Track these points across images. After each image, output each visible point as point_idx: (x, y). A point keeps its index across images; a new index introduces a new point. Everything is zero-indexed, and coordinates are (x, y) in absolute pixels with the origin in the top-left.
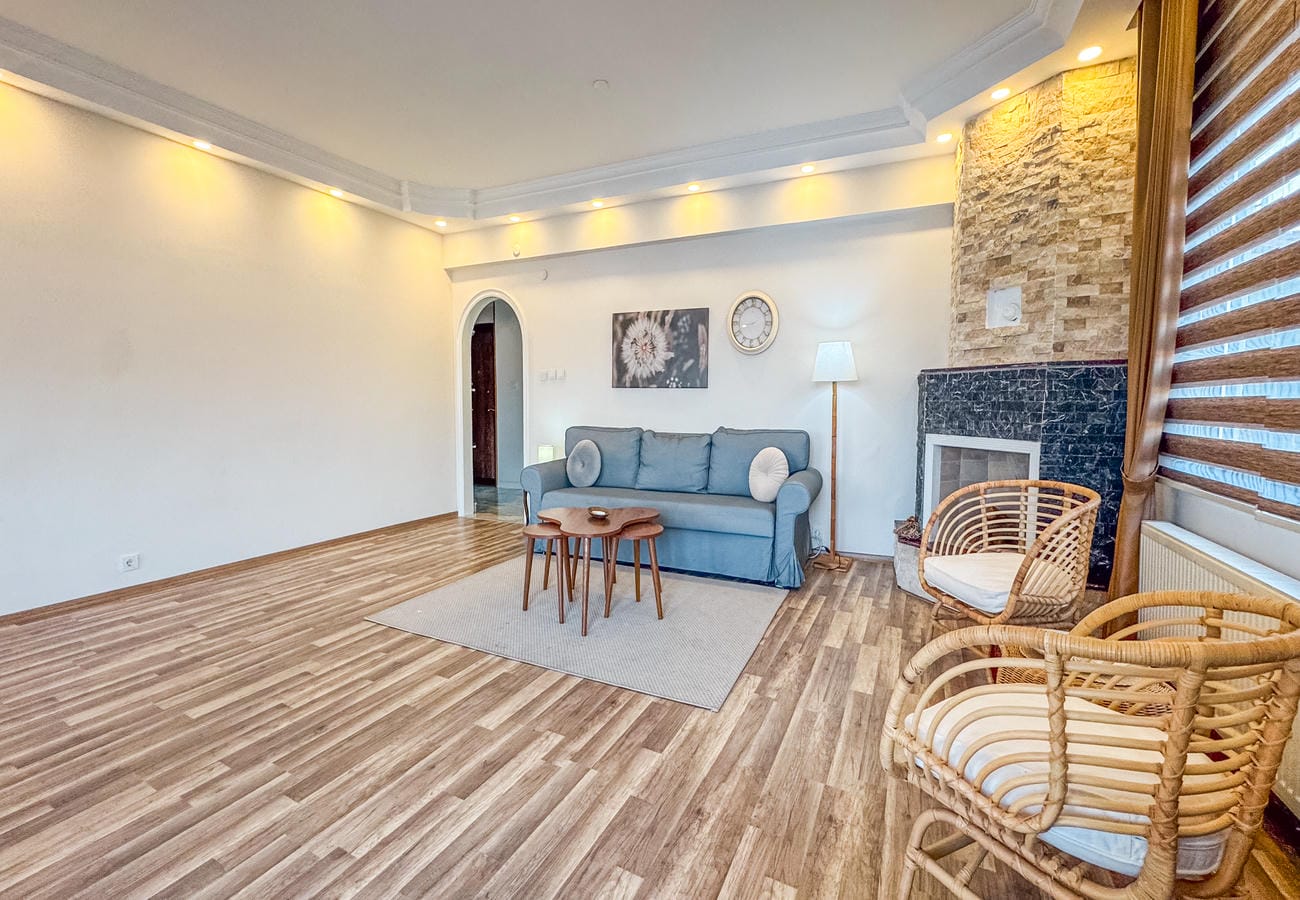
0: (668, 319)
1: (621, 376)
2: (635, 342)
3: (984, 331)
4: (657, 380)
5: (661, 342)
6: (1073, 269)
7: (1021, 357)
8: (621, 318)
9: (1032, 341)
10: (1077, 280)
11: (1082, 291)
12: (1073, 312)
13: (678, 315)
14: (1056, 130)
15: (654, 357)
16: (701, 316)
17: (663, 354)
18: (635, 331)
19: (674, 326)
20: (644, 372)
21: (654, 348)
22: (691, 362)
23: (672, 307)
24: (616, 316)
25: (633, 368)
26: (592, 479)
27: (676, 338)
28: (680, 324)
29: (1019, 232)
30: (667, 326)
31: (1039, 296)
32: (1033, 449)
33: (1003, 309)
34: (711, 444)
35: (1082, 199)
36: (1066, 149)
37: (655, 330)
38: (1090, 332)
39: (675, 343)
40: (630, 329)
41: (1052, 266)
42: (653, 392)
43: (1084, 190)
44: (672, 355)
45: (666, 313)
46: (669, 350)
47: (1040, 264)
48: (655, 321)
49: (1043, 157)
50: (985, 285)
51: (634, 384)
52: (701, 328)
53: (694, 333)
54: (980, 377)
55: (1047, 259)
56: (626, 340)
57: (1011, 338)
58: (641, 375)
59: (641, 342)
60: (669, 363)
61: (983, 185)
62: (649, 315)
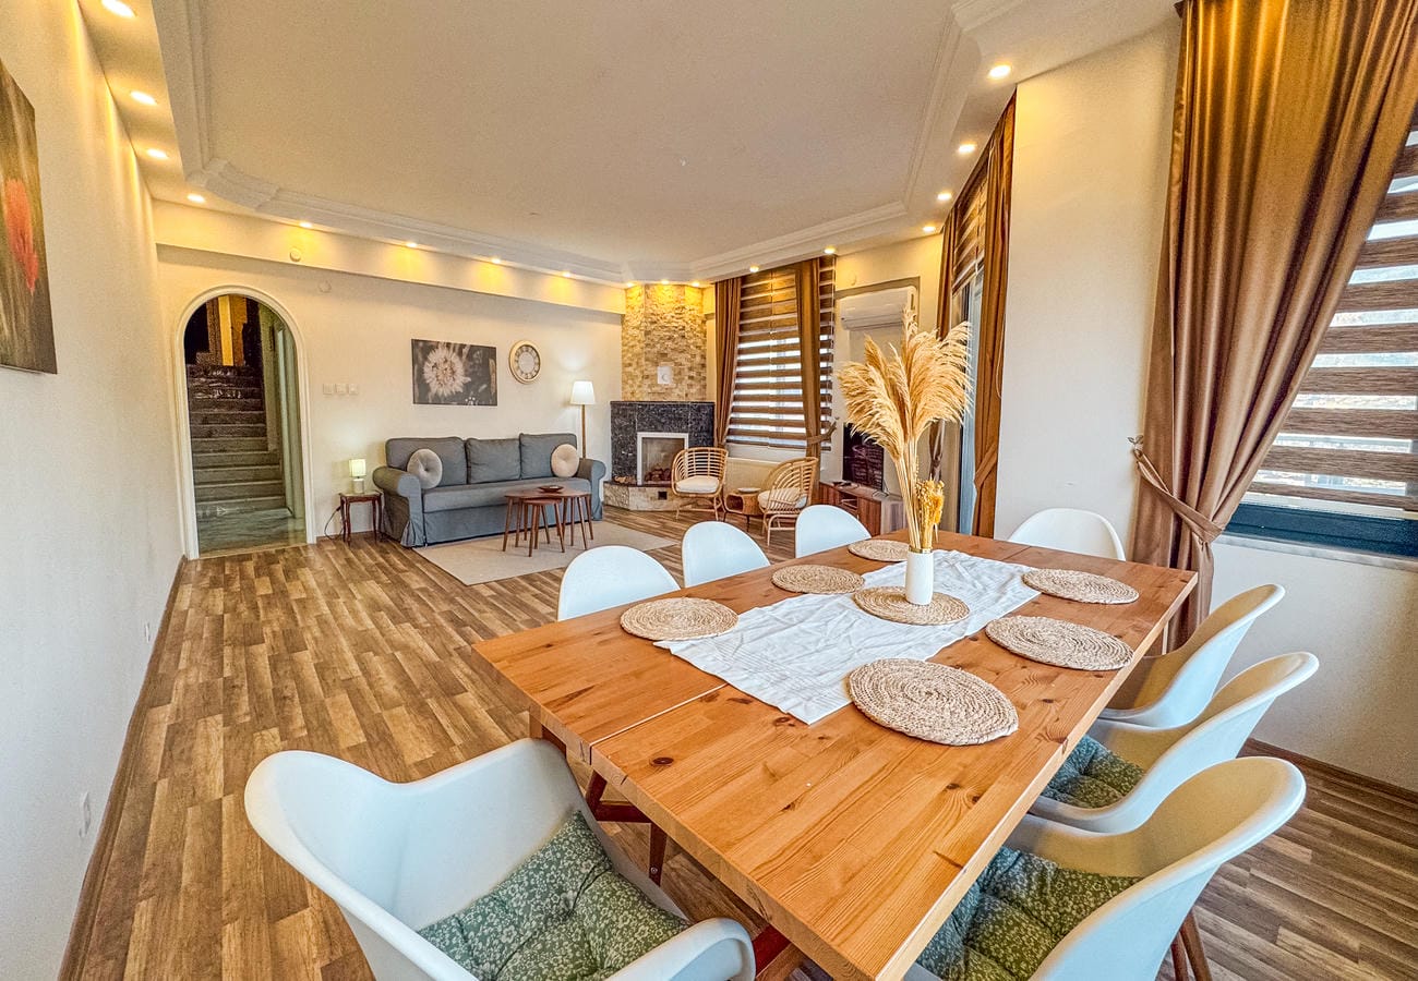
0: (465, 351)
1: (422, 394)
2: (435, 366)
3: (657, 385)
4: (458, 399)
5: (459, 368)
6: (689, 365)
7: (673, 398)
8: (421, 344)
9: (677, 391)
10: (690, 369)
11: (692, 374)
12: (689, 382)
13: (473, 348)
14: (683, 308)
15: (454, 380)
16: (491, 352)
17: (461, 379)
18: (434, 357)
19: (469, 356)
20: (445, 391)
21: (453, 373)
22: (484, 386)
23: (469, 343)
24: (415, 343)
25: (434, 387)
26: (438, 480)
27: (471, 367)
28: (475, 356)
29: (670, 343)
30: (464, 357)
31: (680, 373)
32: (685, 436)
33: (664, 375)
34: (521, 446)
35: (691, 338)
36: (687, 317)
37: (454, 358)
38: (693, 390)
39: (471, 370)
40: (431, 355)
41: (684, 362)
42: (454, 409)
43: (691, 334)
44: (469, 379)
45: (463, 346)
46: (466, 376)
47: (679, 360)
48: (454, 350)
49: (678, 316)
50: (656, 364)
51: (437, 400)
52: (491, 361)
53: (486, 365)
54: (663, 406)
55: (682, 358)
56: (427, 363)
57: (669, 390)
58: (443, 395)
59: (442, 367)
60: (467, 386)
61: (654, 318)
62: (448, 345)
